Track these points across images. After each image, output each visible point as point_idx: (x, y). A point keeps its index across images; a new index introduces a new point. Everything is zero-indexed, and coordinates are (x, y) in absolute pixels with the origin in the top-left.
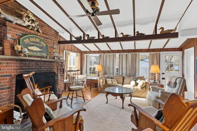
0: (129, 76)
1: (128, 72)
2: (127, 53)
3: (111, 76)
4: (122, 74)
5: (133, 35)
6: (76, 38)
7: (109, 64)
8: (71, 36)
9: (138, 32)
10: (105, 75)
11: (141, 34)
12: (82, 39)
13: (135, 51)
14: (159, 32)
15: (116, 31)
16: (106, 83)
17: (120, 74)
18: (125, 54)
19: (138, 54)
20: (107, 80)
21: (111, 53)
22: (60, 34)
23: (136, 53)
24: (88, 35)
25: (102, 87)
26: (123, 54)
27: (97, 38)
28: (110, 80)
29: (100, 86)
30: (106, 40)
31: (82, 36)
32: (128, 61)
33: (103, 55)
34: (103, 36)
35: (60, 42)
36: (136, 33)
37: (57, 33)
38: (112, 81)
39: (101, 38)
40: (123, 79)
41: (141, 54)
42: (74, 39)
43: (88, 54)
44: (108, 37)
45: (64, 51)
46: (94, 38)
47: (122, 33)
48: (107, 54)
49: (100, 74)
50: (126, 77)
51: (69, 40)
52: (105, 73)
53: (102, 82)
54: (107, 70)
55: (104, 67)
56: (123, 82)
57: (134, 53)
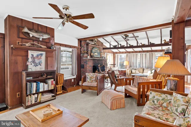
0: (148, 68)
1: (147, 66)
2: (146, 53)
3: (135, 68)
4: (143, 67)
5: (148, 44)
6: (113, 46)
7: (133, 60)
8: (110, 45)
9: (150, 42)
10: (130, 68)
11: (153, 43)
12: (117, 47)
13: (152, 51)
14: (163, 42)
15: (137, 42)
16: (131, 72)
17: (141, 67)
18: (145, 53)
19: (154, 53)
20: (132, 70)
21: (135, 53)
22: (104, 44)
23: (153, 53)
24: (121, 44)
25: (129, 75)
26: (143, 53)
27: (126, 46)
28: (134, 70)
29: (128, 74)
30: (132, 47)
31: (117, 45)
32: (147, 58)
33: (129, 55)
34: (130, 45)
35: (104, 49)
36: (149, 43)
37: (102, 43)
38: (135, 71)
39: (128, 46)
40: (143, 70)
41: (156, 53)
42: (112, 47)
43: (118, 54)
44: (132, 46)
45: (105, 53)
46: (124, 46)
47: (141, 43)
48: (132, 54)
49: (127, 67)
50: (145, 69)
51: (109, 47)
52: (130, 67)
53: (129, 71)
54: (132, 64)
55: (130, 62)
56: (143, 72)
57: (151, 53)
